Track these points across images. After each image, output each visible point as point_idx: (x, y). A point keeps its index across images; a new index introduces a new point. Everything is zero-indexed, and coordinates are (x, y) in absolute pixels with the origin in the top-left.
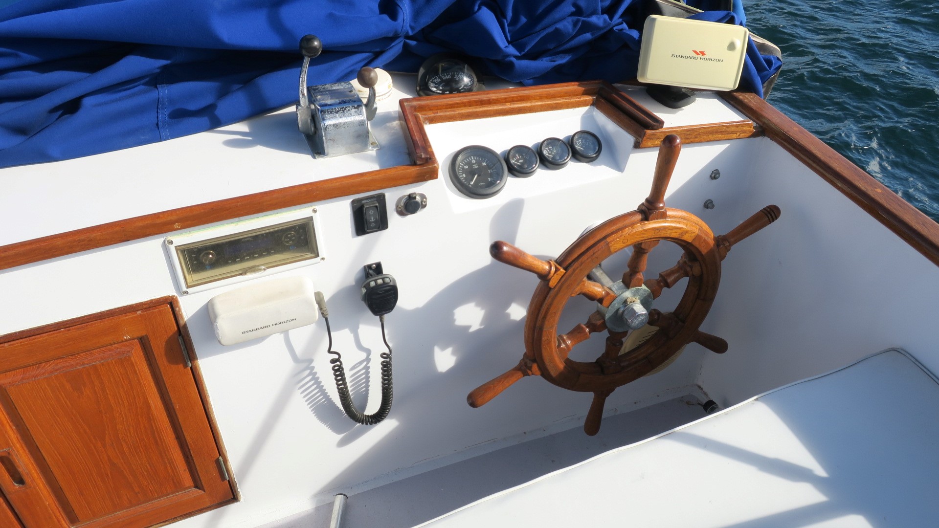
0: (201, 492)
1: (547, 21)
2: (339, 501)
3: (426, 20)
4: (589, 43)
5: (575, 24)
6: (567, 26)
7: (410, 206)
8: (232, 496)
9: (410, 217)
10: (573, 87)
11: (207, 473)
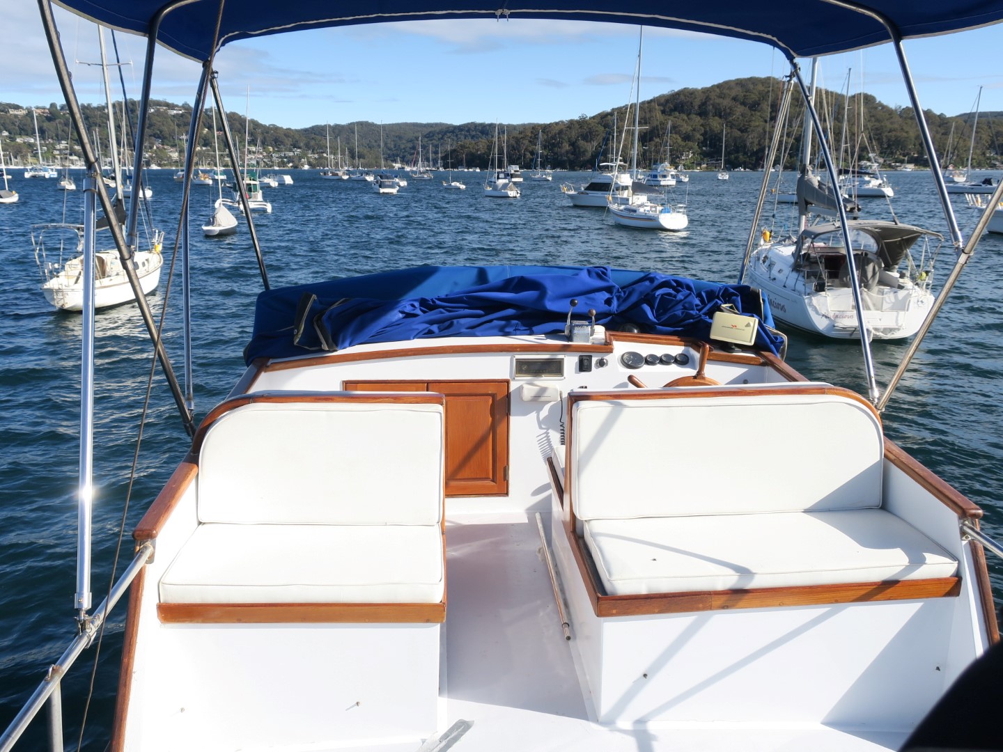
0: (494, 484)
1: (672, 310)
2: (538, 516)
3: (624, 307)
4: (692, 323)
5: (682, 313)
6: (679, 313)
7: (601, 363)
8: (507, 494)
9: (601, 369)
10: (676, 338)
11: (500, 474)
